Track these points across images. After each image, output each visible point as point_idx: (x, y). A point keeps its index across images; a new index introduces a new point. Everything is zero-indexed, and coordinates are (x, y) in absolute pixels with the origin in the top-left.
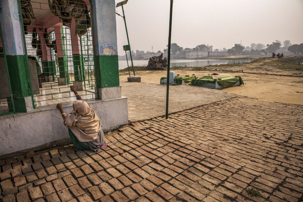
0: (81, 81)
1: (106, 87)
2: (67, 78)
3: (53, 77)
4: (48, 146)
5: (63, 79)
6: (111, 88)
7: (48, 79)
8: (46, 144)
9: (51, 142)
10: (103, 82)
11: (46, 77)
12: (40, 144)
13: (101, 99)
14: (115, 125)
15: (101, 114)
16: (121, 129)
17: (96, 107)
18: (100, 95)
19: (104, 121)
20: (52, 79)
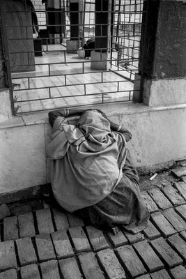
0: (105, 51)
1: (161, 78)
2: (80, 41)
3: (61, 36)
4: (34, 193)
5: (75, 42)
6: (172, 82)
7: (54, 40)
8: (32, 189)
9: (41, 186)
10: (158, 66)
11: (51, 37)
12: (21, 188)
13: (147, 105)
14: (166, 160)
15: (143, 138)
16: (179, 173)
17: (134, 123)
18: (146, 93)
19: (147, 152)
20: (59, 40)
